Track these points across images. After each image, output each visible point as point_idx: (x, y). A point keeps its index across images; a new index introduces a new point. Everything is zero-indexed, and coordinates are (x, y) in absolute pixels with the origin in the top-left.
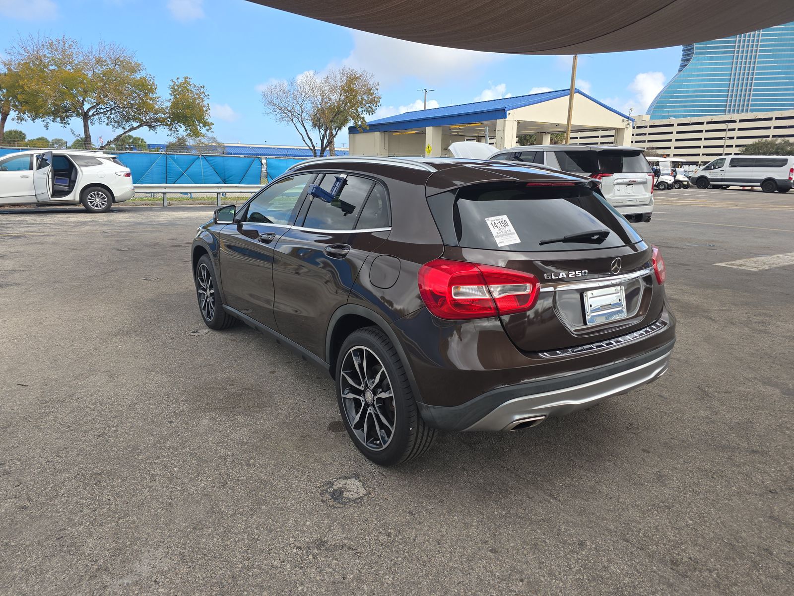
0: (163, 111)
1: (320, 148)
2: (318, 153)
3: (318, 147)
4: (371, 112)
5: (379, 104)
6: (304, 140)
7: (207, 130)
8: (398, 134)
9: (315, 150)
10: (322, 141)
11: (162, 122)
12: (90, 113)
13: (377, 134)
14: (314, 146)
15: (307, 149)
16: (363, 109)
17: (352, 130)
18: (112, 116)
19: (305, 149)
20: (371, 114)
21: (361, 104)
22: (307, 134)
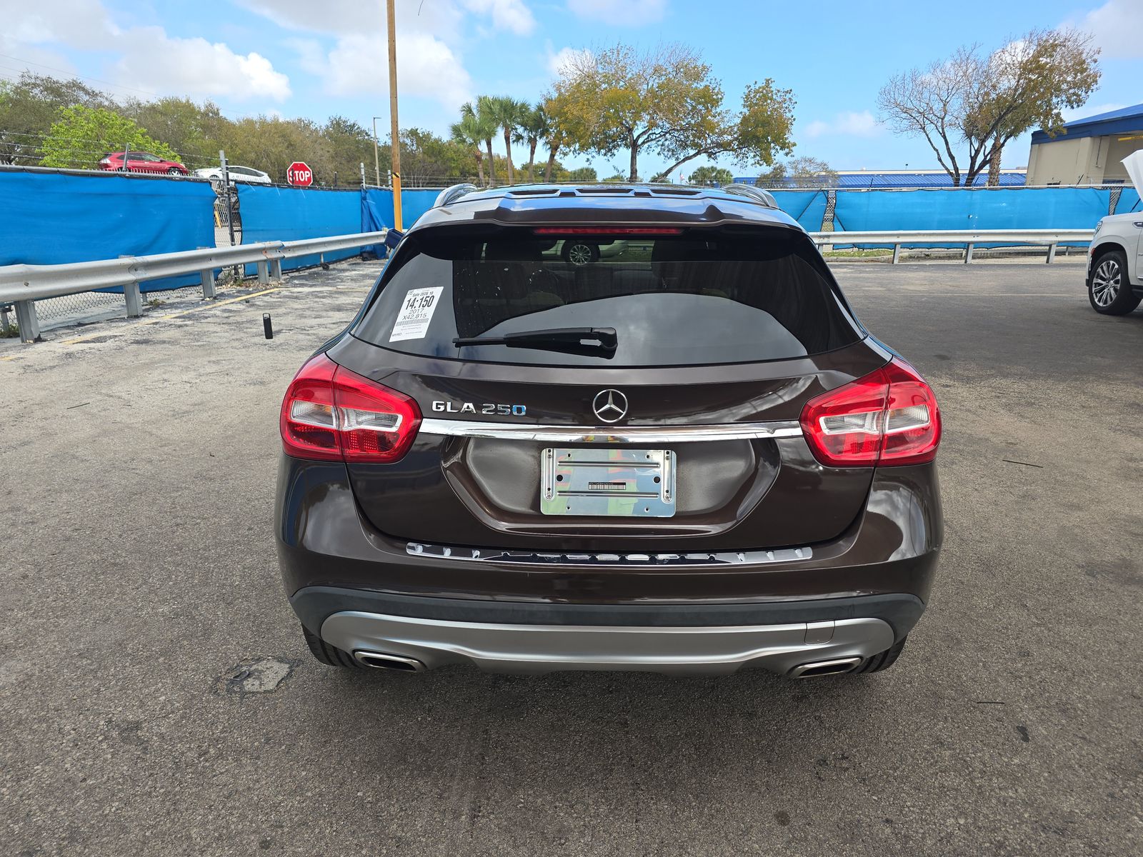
0: (729, 131)
1: (967, 172)
2: (963, 181)
3: (964, 169)
4: (1075, 102)
5: (1094, 87)
6: (940, 160)
7: (787, 154)
8: (1130, 138)
9: (958, 174)
10: (973, 159)
11: (725, 147)
12: (640, 142)
13: (1086, 142)
14: (956, 169)
15: (944, 175)
16: (1059, 99)
17: (1038, 138)
18: (667, 143)
19: (940, 175)
20: (1075, 106)
21: (1058, 89)
22: (948, 149)
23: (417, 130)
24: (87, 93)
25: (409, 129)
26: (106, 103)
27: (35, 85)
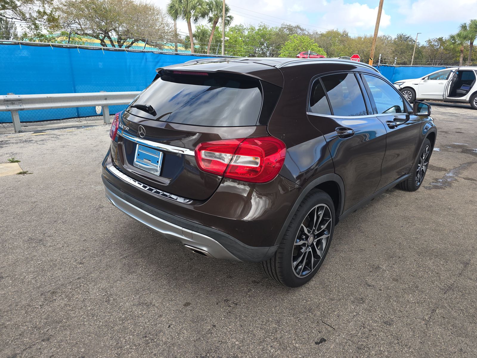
23: (442, 38)
24: (301, 30)
25: (438, 38)
26: (306, 33)
27: (285, 28)
